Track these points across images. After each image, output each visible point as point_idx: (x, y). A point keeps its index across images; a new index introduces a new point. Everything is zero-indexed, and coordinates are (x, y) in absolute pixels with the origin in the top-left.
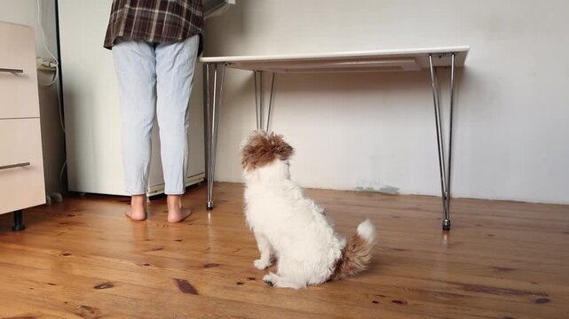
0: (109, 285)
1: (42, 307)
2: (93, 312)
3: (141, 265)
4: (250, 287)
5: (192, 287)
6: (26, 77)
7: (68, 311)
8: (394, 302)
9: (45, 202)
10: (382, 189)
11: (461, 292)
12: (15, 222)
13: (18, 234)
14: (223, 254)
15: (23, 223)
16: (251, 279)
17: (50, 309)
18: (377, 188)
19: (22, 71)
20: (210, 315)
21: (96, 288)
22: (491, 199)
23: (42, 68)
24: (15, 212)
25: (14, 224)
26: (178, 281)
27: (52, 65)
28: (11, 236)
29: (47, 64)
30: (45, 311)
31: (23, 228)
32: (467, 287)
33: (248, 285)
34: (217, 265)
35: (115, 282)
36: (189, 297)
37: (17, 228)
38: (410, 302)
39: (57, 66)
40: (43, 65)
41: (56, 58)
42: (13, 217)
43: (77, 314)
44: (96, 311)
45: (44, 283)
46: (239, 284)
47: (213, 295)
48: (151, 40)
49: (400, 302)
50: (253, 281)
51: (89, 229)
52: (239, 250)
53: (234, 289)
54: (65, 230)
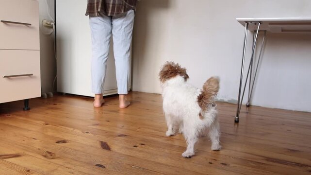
0: (64, 142)
1: (26, 150)
2: (51, 155)
3: (84, 133)
4: (140, 149)
5: (108, 146)
6: (33, 28)
7: (38, 153)
8: (222, 164)
9: (40, 96)
10: (229, 101)
11: (264, 162)
12: (25, 105)
13: (26, 112)
14: (130, 130)
15: (29, 107)
16: (142, 144)
17: (30, 152)
18: (226, 100)
19: (31, 25)
20: (114, 162)
21: (57, 142)
22: (294, 110)
23: (46, 25)
24: (25, 100)
25: (24, 107)
26: (102, 142)
27: (52, 24)
28: (22, 112)
29: (49, 23)
30: (27, 153)
31: (29, 109)
32: (268, 159)
33: (140, 148)
34: (126, 135)
35: (68, 140)
36: (106, 151)
37: (26, 109)
38: (232, 165)
39: (53, 24)
40: (47, 23)
41: (54, 20)
42: (23, 103)
43: (43, 156)
44: (53, 155)
45: (31, 138)
46: (135, 146)
47: (119, 151)
48: (109, 15)
49: (225, 164)
50: (143, 146)
51: (62, 112)
52: (139, 128)
53: (131, 149)
54: (50, 111)
